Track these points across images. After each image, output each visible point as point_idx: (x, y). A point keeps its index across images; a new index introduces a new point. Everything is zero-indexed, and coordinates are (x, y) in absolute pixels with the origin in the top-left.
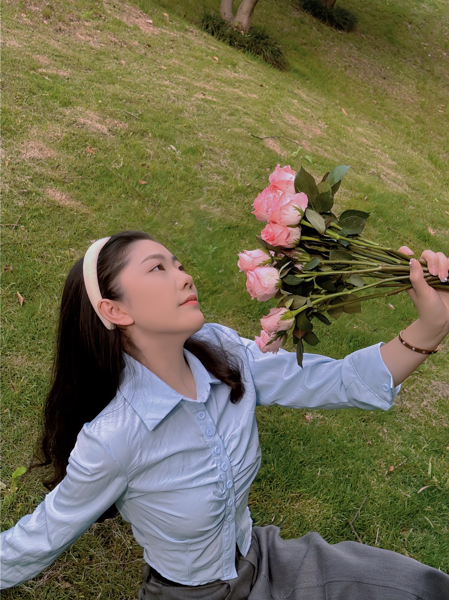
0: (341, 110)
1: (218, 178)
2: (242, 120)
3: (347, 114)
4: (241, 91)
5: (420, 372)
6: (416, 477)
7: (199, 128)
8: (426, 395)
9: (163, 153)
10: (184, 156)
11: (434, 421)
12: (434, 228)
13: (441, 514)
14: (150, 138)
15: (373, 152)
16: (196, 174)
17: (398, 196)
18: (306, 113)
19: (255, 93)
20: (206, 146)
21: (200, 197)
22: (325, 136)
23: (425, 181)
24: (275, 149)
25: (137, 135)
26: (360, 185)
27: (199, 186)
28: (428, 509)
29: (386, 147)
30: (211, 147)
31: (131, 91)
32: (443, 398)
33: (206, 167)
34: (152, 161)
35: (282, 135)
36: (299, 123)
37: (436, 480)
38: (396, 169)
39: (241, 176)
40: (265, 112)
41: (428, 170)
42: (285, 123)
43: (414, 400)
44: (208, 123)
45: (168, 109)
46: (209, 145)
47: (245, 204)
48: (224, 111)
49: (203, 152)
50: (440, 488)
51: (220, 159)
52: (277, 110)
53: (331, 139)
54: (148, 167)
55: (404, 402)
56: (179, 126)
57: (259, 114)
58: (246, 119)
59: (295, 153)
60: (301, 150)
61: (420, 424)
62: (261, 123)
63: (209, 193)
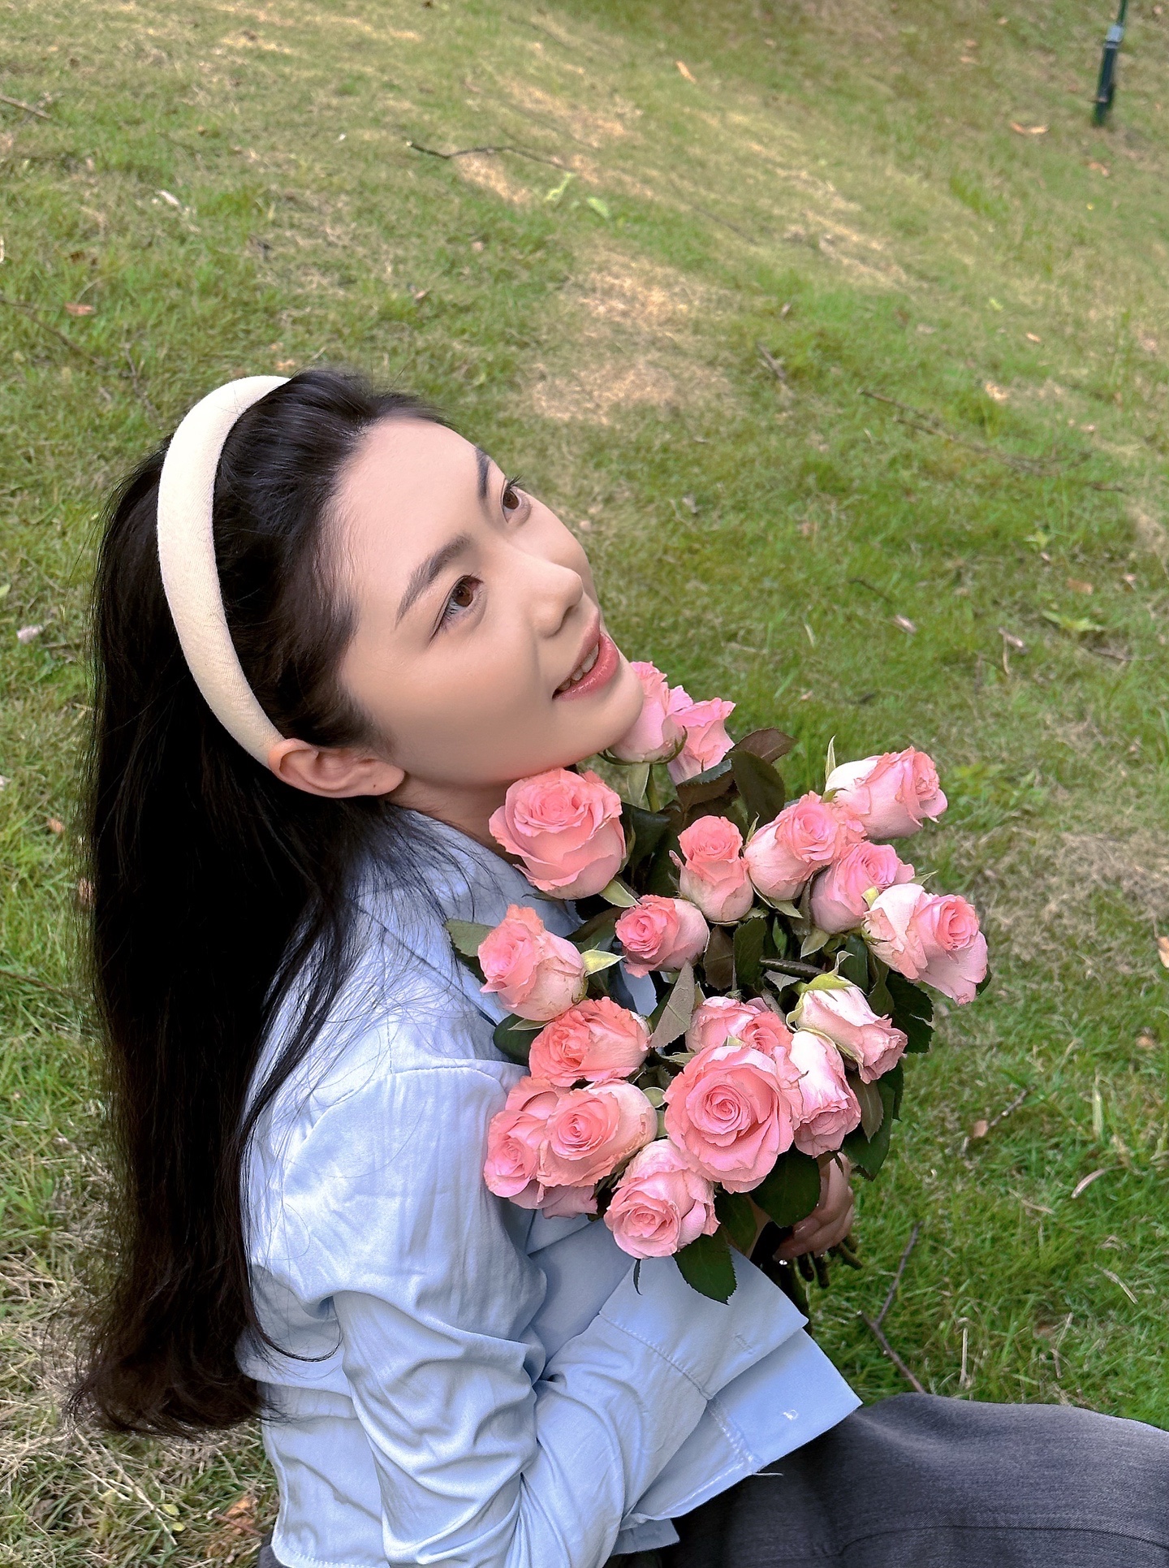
0: (676, 69)
1: (325, 282)
2: (379, 106)
3: (693, 80)
4: (368, 21)
5: (1027, 812)
6: (1056, 1146)
7: (248, 137)
8: (1054, 880)
9: (135, 217)
10: (206, 222)
11: (1089, 962)
12: (1003, 382)
13: (1155, 1254)
14: (90, 174)
15: (786, 179)
16: (251, 274)
17: (880, 299)
18: (573, 78)
19: (409, 26)
20: (274, 187)
21: (272, 341)
22: (640, 140)
23: (954, 252)
24: (492, 183)
25: (48, 167)
26: (763, 271)
27: (266, 310)
28: (1111, 1242)
29: (823, 162)
30: (291, 190)
31: (11, 38)
32: (1105, 886)
33: (281, 250)
34: (104, 244)
35: (509, 142)
36: (558, 106)
37: (1123, 1149)
38: (861, 225)
39: (396, 272)
40: (448, 77)
41: (957, 220)
42: (513, 107)
43: (1016, 903)
44: (272, 120)
45: (142, 85)
46: (282, 185)
47: (418, 353)
48: (321, 83)
49: (268, 205)
50: (1137, 1172)
51: (322, 223)
52: (483, 72)
53: (658, 147)
54: (94, 262)
55: (990, 912)
56: (181, 133)
57: (429, 86)
58: (391, 103)
59: (554, 194)
60: (573, 182)
61: (1048, 977)
62: (438, 113)
63: (300, 329)
